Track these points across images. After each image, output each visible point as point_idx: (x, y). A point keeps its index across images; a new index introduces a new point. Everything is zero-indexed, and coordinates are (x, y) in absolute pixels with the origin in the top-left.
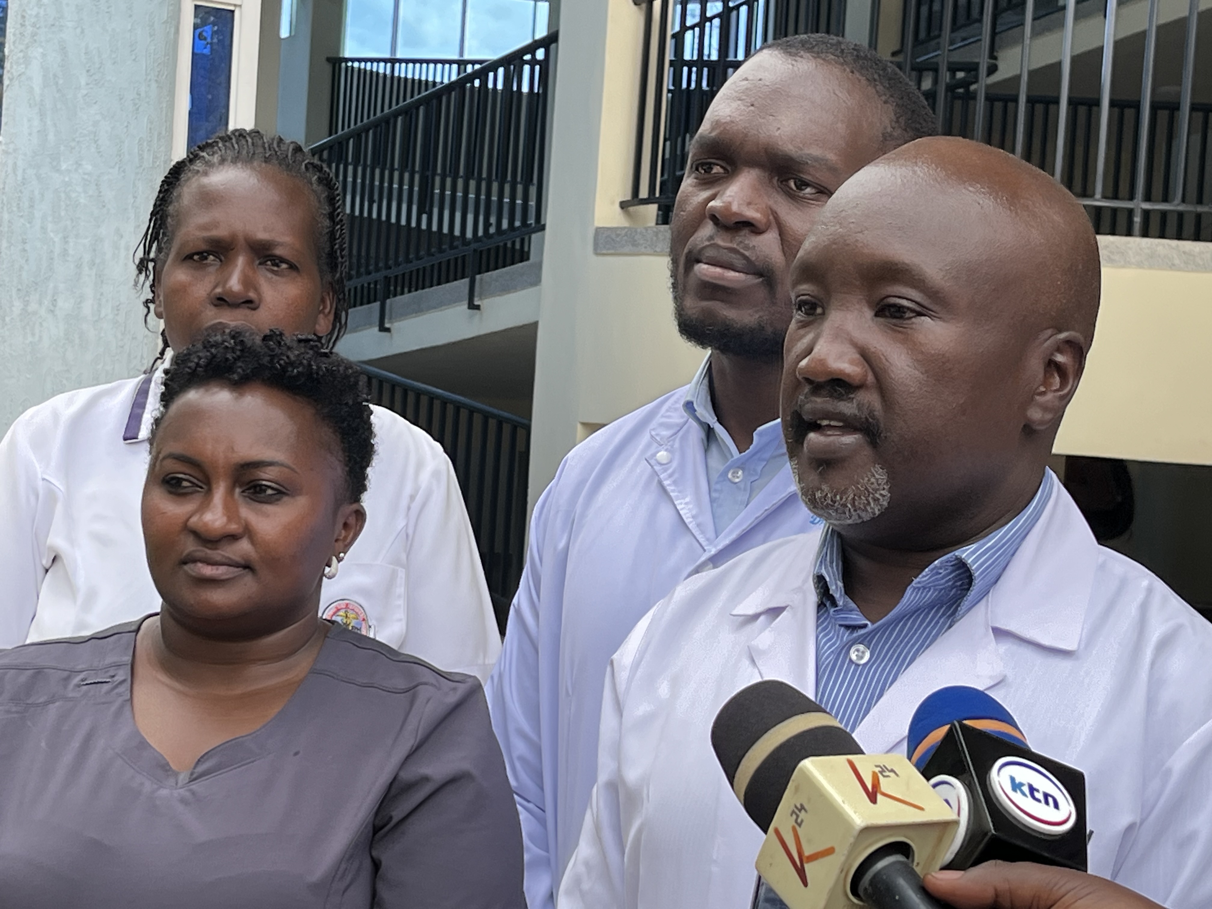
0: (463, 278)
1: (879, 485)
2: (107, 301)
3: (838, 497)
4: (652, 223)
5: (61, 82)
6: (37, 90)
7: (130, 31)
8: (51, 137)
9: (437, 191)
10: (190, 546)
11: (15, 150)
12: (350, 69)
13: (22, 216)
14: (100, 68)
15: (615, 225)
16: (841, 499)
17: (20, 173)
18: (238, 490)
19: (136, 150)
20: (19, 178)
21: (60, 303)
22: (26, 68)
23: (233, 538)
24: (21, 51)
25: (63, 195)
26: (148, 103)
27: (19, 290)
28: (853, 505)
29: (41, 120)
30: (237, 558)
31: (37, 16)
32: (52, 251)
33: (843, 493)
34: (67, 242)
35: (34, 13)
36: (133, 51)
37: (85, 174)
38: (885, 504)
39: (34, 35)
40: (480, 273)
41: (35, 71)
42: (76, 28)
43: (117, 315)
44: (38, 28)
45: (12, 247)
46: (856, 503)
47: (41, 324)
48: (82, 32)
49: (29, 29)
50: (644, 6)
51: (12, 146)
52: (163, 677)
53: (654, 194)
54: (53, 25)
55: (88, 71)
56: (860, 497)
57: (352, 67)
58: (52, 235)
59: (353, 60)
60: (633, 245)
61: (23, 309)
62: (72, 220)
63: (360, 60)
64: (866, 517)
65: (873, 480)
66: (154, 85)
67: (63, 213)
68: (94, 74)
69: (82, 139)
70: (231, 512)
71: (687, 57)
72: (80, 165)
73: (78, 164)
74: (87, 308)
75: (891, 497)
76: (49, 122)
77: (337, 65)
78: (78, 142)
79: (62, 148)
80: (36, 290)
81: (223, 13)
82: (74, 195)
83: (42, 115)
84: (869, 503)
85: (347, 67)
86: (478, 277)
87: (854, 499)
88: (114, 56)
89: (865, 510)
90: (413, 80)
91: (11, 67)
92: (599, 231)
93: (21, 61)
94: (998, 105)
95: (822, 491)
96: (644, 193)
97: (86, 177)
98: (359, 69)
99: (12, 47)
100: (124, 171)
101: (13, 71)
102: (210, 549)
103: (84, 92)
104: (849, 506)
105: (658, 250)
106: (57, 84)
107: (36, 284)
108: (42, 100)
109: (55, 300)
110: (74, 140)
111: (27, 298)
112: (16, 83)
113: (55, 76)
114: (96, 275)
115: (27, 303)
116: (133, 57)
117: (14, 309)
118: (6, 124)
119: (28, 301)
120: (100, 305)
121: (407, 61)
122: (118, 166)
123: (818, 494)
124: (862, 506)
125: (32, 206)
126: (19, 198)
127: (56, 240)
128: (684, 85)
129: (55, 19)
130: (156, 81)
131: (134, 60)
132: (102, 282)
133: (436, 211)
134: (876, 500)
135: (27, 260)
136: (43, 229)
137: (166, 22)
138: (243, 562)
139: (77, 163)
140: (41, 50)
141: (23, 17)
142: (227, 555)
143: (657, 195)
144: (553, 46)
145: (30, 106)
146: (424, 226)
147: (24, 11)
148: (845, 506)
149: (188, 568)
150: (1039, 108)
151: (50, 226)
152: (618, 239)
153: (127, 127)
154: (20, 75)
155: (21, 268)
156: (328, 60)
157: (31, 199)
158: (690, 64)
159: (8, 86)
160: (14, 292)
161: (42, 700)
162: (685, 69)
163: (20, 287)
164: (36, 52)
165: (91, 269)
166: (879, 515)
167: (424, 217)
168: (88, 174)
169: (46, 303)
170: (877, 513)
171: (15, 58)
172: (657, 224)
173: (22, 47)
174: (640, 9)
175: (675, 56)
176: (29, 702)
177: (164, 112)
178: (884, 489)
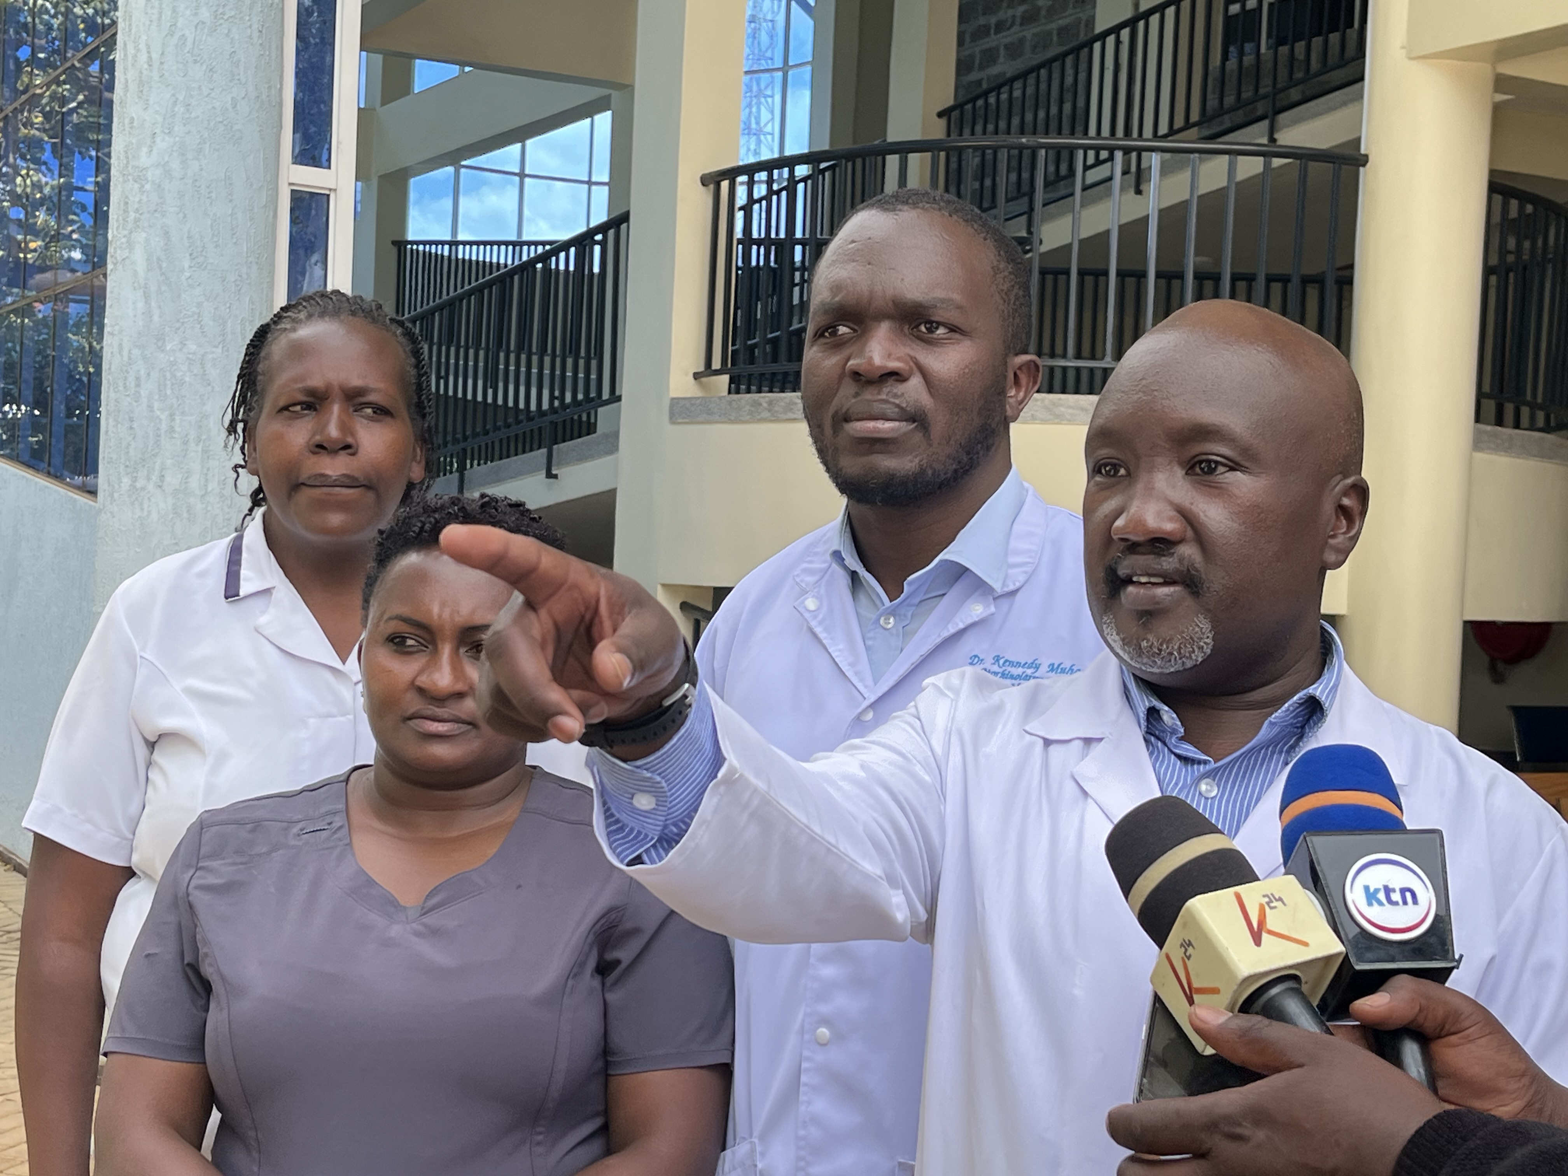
0: (539, 448)
1: (1203, 634)
2: (213, 476)
3: (1165, 646)
4: (725, 393)
5: (164, 265)
6: (141, 273)
7: (231, 215)
8: (156, 318)
9: (501, 367)
10: (414, 704)
11: (121, 332)
12: (415, 252)
13: (128, 395)
14: (202, 251)
15: (688, 395)
16: (1168, 648)
17: (125, 353)
18: (462, 650)
19: (239, 330)
20: (126, 358)
21: (168, 479)
22: (130, 253)
23: (460, 696)
24: (125, 236)
25: (168, 375)
26: (249, 284)
27: (127, 466)
28: (1180, 653)
29: (146, 302)
30: (463, 716)
31: (140, 202)
32: (158, 429)
33: (1168, 642)
34: (173, 420)
35: (137, 199)
36: (234, 234)
37: (190, 353)
38: (1209, 651)
39: (137, 220)
40: (556, 443)
41: (139, 257)
42: (178, 214)
43: (224, 489)
44: (141, 214)
45: (119, 425)
46: (1182, 651)
47: (149, 499)
48: (185, 216)
49: (132, 215)
50: (712, 186)
51: (117, 328)
52: (377, 824)
53: (727, 365)
54: (156, 211)
55: (191, 255)
56: (1185, 646)
57: (417, 251)
58: (158, 413)
59: (418, 243)
60: (708, 414)
61: (131, 485)
62: (178, 399)
63: (424, 243)
64: (1189, 664)
65: (1197, 629)
66: (255, 267)
67: (169, 392)
68: (197, 257)
69: (186, 320)
70: (457, 670)
71: (755, 235)
72: (185, 345)
73: (183, 344)
74: (194, 483)
75: (1214, 646)
76: (153, 304)
77: (402, 248)
78: (183, 323)
79: (167, 329)
80: (144, 466)
81: (319, 197)
82: (179, 374)
83: (147, 296)
84: (1194, 651)
85: (412, 250)
86: (555, 447)
87: (1180, 648)
88: (215, 239)
89: (1191, 658)
90: (477, 262)
91: (115, 252)
92: (675, 401)
93: (124, 246)
94: (1049, 278)
95: (1148, 641)
96: (716, 364)
97: (191, 356)
98: (424, 252)
99: (115, 233)
100: (228, 350)
101: (118, 255)
102: (438, 707)
103: (187, 274)
104: (1175, 653)
105: (733, 418)
106: (160, 268)
107: (144, 460)
108: (146, 284)
109: (163, 476)
110: (178, 321)
111: (135, 475)
112: (120, 267)
113: (159, 259)
114: (203, 450)
115: (135, 480)
116: (235, 240)
117: (122, 485)
118: (111, 306)
119: (136, 477)
120: (207, 480)
121: (471, 243)
122: (221, 346)
123: (1144, 644)
124: (1187, 655)
125: (138, 385)
126: (126, 379)
127: (163, 417)
128: (754, 263)
129: (157, 204)
130: (257, 263)
131: (235, 243)
132: (208, 457)
133: (501, 385)
134: (1201, 648)
135: (134, 438)
136: (150, 407)
137: (265, 206)
138: (469, 719)
139: (181, 343)
140: (144, 235)
141: (126, 203)
142: (453, 712)
143: (729, 365)
144: (624, 226)
145: (135, 289)
146: (490, 400)
147: (127, 197)
148: (1171, 654)
149: (412, 723)
150: (1089, 280)
151: (156, 405)
152: (693, 409)
153: (229, 307)
154: (124, 259)
155: (129, 445)
156: (394, 243)
157: (138, 379)
158: (759, 243)
159: (112, 270)
160: (122, 467)
161: (264, 850)
162: (755, 247)
163: (128, 463)
164: (140, 237)
165: (197, 445)
166: (1201, 662)
167: (490, 392)
168: (194, 353)
169: (154, 478)
170: (1200, 659)
171: (118, 243)
172: (729, 393)
173: (126, 232)
174: (709, 190)
175: (744, 235)
176: (253, 853)
177: (265, 292)
178: (1208, 637)
